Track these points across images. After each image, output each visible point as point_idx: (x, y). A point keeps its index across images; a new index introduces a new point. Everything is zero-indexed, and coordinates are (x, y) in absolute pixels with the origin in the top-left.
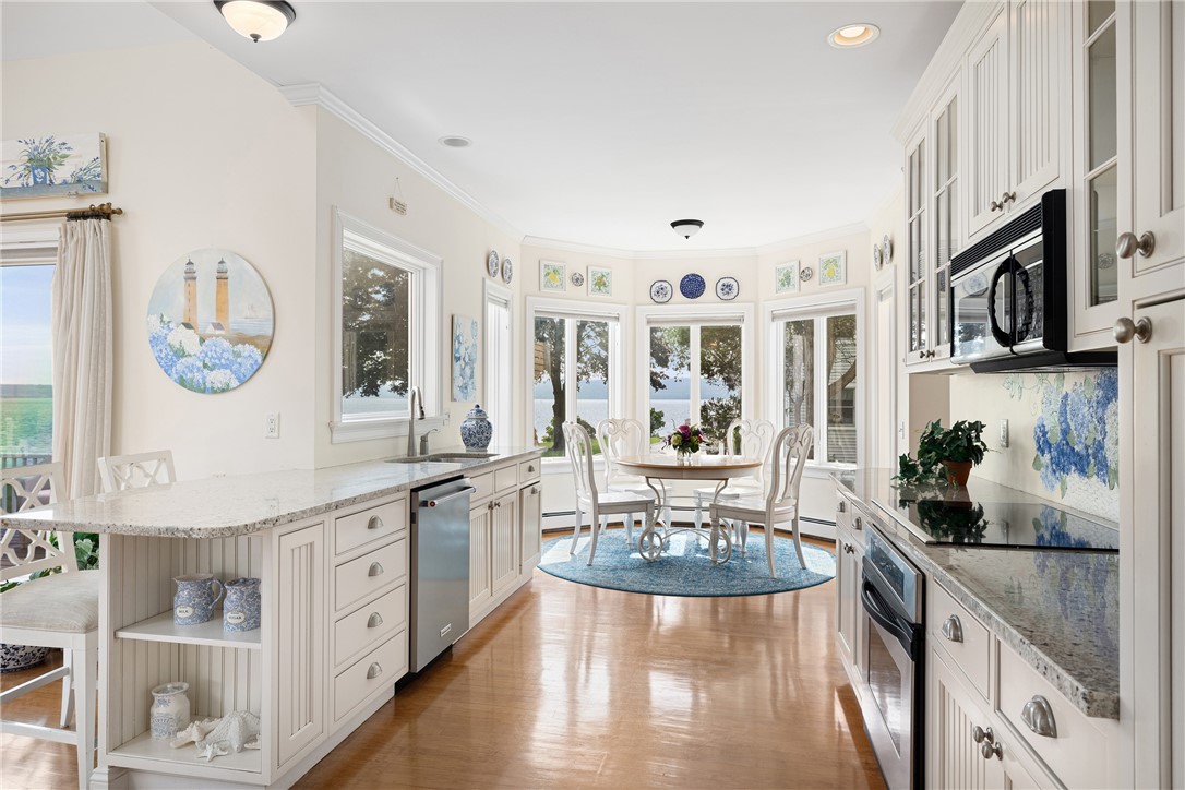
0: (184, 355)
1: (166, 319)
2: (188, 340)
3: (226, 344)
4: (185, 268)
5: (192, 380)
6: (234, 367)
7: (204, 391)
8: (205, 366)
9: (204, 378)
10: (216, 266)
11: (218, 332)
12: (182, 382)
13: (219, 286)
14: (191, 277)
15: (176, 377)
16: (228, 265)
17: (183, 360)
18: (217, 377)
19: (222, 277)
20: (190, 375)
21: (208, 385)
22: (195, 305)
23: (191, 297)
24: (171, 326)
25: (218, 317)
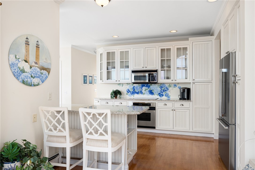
0: (24, 72)
1: (17, 57)
2: (26, 66)
3: (38, 70)
4: (25, 40)
5: (27, 81)
6: (41, 77)
7: (31, 86)
8: (32, 76)
9: (31, 81)
10: (36, 43)
11: (36, 65)
12: (23, 82)
13: (37, 49)
14: (27, 43)
15: (21, 80)
16: (40, 43)
17: (24, 74)
18: (35, 81)
19: (38, 47)
20: (26, 80)
21: (33, 84)
22: (29, 54)
23: (27, 51)
24: (20, 60)
25: (36, 60)
